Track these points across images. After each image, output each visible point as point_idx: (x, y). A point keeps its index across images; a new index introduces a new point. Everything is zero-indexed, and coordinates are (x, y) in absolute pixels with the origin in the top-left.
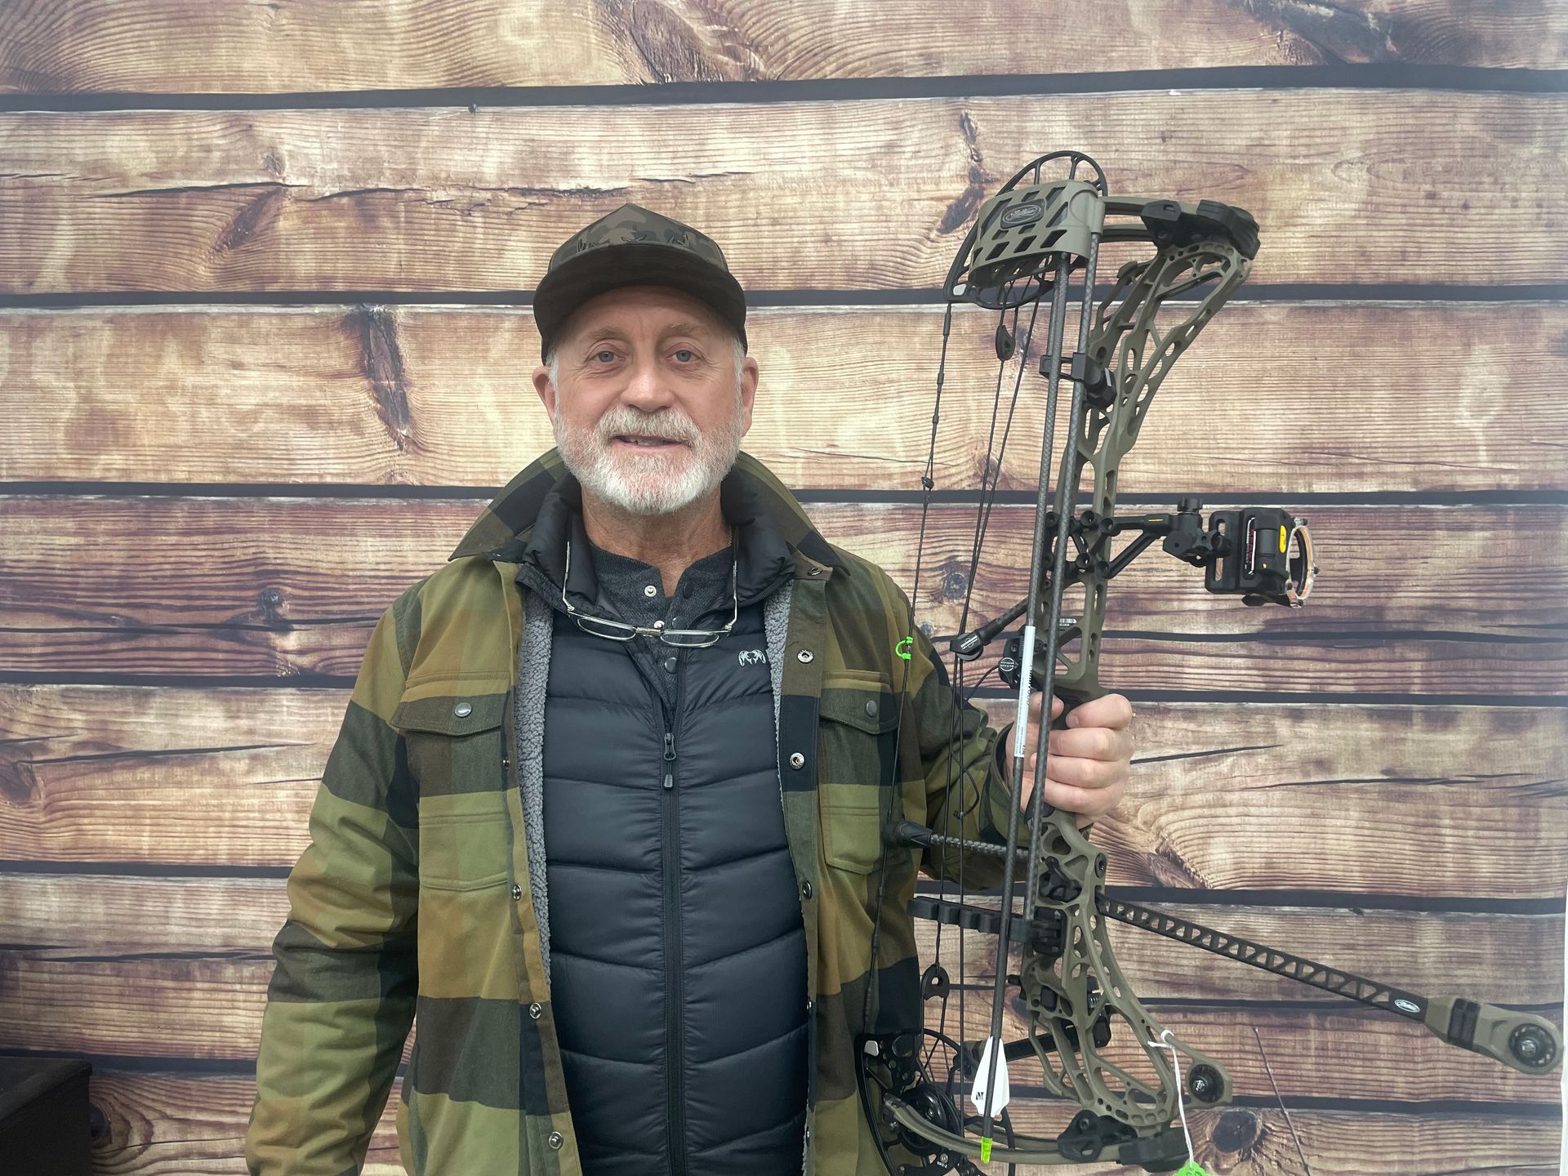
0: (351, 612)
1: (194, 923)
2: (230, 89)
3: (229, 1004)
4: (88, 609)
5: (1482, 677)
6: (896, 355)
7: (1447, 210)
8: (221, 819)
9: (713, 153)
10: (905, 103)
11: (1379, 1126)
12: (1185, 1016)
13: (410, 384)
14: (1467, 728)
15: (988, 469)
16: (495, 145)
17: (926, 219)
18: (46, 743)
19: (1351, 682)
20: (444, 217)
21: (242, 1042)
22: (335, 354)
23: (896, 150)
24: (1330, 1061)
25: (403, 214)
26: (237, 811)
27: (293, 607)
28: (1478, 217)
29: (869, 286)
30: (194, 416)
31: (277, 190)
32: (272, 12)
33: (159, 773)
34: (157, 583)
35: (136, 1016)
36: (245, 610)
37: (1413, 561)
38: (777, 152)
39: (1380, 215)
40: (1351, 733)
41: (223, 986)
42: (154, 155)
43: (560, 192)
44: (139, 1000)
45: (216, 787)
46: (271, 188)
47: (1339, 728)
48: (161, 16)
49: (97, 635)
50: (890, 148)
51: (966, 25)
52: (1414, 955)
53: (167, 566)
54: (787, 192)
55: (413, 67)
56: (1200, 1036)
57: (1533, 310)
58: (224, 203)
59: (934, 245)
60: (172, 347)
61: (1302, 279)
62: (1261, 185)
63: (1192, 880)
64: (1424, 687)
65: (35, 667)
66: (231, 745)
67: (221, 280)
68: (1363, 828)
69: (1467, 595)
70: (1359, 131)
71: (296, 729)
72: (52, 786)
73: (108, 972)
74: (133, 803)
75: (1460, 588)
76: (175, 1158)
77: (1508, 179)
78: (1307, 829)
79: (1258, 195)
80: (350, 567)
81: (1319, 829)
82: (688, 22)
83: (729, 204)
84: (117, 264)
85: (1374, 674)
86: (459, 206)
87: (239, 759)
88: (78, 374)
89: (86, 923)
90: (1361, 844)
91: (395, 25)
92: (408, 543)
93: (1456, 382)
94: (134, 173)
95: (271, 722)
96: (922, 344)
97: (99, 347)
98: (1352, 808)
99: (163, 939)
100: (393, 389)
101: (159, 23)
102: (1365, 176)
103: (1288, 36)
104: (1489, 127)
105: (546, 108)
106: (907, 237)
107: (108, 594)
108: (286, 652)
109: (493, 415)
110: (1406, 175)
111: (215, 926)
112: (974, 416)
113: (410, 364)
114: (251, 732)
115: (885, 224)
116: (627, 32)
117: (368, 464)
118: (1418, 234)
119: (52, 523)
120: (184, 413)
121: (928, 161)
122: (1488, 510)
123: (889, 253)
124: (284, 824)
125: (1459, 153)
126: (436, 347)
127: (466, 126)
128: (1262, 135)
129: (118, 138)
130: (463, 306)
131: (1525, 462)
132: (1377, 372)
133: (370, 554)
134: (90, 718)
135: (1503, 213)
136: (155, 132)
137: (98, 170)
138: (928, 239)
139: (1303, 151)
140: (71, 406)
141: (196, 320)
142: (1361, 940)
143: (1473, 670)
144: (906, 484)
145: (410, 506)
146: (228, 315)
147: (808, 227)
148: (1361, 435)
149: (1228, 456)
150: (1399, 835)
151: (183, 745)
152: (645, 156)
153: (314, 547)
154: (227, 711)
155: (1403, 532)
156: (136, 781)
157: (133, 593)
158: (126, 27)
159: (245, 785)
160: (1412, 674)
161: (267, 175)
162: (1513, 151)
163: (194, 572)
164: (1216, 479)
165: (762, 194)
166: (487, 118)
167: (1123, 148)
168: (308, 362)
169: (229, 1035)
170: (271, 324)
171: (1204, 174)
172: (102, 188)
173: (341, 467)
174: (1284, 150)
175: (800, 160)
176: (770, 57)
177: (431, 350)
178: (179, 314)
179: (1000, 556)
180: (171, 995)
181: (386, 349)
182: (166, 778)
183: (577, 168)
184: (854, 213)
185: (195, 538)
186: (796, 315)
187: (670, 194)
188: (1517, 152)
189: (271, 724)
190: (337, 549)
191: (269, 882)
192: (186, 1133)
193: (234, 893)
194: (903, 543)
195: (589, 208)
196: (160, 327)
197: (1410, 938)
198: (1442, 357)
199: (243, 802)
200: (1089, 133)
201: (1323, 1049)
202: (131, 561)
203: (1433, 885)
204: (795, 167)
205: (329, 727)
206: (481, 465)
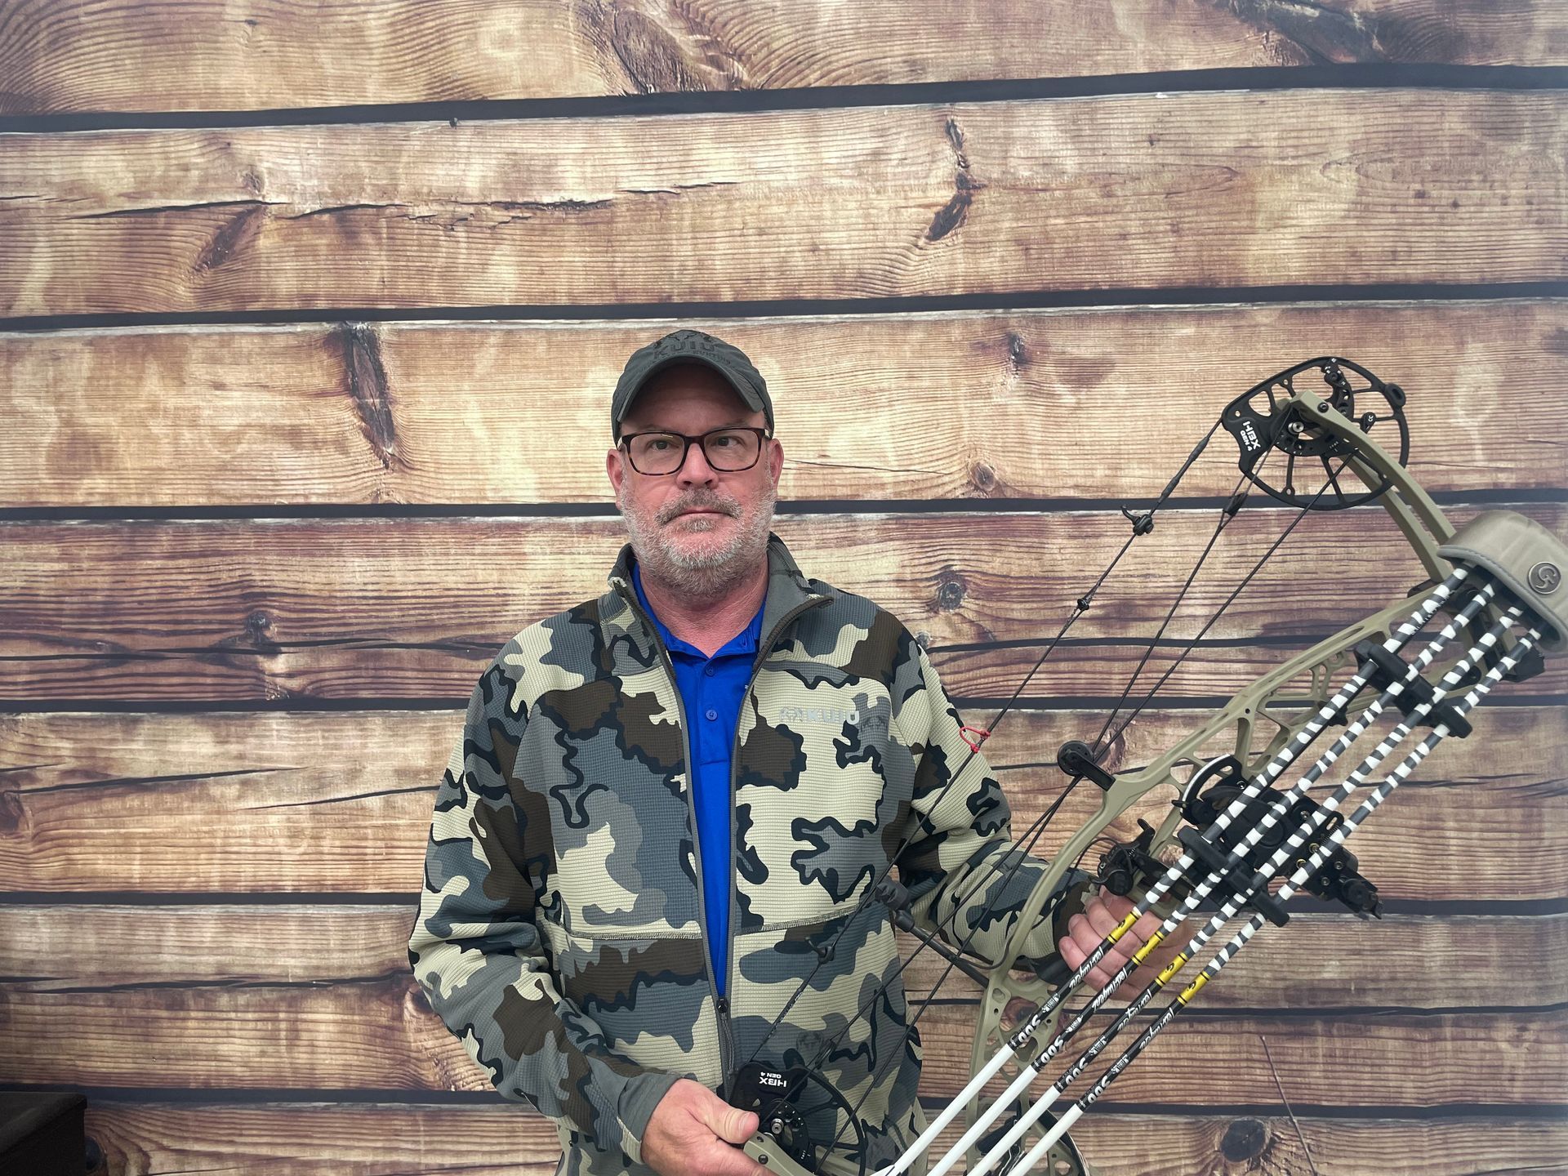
0: (339, 634)
1: (187, 952)
2: (207, 107)
3: (225, 1033)
4: (73, 635)
6: (886, 363)
7: (1437, 209)
8: (212, 846)
9: (697, 163)
10: (890, 111)
11: (1388, 1133)
12: (1191, 1026)
13: (394, 402)
15: (982, 476)
16: (476, 160)
17: (914, 226)
18: (33, 772)
20: (427, 232)
21: (238, 1071)
22: (318, 373)
24: (1338, 1068)
25: (385, 230)
26: (229, 837)
27: (281, 630)
28: (1468, 215)
29: (858, 295)
30: (176, 439)
31: (257, 208)
32: (249, 29)
33: (149, 800)
34: (143, 607)
35: (130, 1046)
36: (232, 633)
37: (1411, 562)
38: (762, 162)
39: (1370, 215)
41: (218, 1015)
42: (131, 174)
43: (543, 205)
44: (134, 1030)
45: (208, 813)
46: (250, 207)
48: (136, 35)
49: (84, 661)
50: (876, 155)
51: (951, 31)
52: (1420, 959)
53: (153, 591)
55: (392, 81)
56: (1206, 1045)
57: (1526, 307)
58: (204, 222)
59: (923, 252)
60: (153, 368)
61: (1293, 280)
62: (1250, 187)
65: (20, 695)
66: (220, 771)
67: (201, 300)
68: (1366, 832)
70: (1347, 131)
71: (286, 753)
72: (41, 816)
73: (101, 1003)
74: (122, 831)
77: (1497, 177)
79: (1248, 196)
80: (337, 588)
82: (670, 32)
83: (715, 215)
84: (96, 285)
86: (441, 221)
87: (229, 785)
88: (59, 398)
89: (78, 953)
90: (1365, 848)
91: (373, 39)
92: (396, 563)
93: (1450, 380)
94: (112, 193)
95: (261, 746)
96: (913, 352)
97: (80, 370)
99: (156, 968)
100: (378, 407)
101: (134, 42)
102: (1354, 176)
103: (1275, 37)
104: (1477, 125)
105: (527, 121)
106: (896, 244)
107: (94, 620)
108: (274, 675)
109: (480, 432)
110: (1395, 174)
111: (208, 954)
112: (966, 424)
113: (395, 381)
114: (241, 757)
115: (872, 232)
116: (609, 43)
117: (354, 483)
118: (1409, 234)
119: (35, 549)
120: (167, 436)
121: (914, 168)
122: (1485, 509)
123: (877, 261)
124: (277, 849)
125: (1447, 151)
126: (420, 364)
127: (447, 140)
128: (1250, 137)
129: (94, 158)
130: (448, 322)
131: (1520, 460)
133: (358, 574)
134: (78, 746)
135: (1493, 210)
136: (134, 151)
137: (74, 191)
138: (916, 246)
139: (1291, 152)
140: (53, 430)
141: (177, 341)
142: (1367, 945)
144: (899, 493)
145: (397, 526)
146: (209, 335)
147: (794, 236)
149: (1223, 459)
150: (1403, 838)
151: (172, 771)
152: (629, 167)
153: (301, 569)
154: (217, 736)
156: (125, 809)
157: (118, 619)
158: (101, 46)
159: (236, 811)
161: (246, 193)
162: (1501, 148)
163: (180, 596)
164: (1211, 483)
165: (748, 204)
166: (468, 132)
167: (1110, 152)
168: (291, 382)
169: (225, 1064)
170: (253, 343)
171: (1193, 177)
172: (80, 209)
173: (326, 486)
174: (1272, 152)
175: (785, 169)
176: (753, 66)
177: (416, 367)
178: (159, 335)
179: (996, 564)
180: (165, 1025)
181: (370, 365)
182: (156, 805)
183: (561, 181)
184: (841, 221)
185: (180, 561)
186: (785, 325)
187: (655, 206)
188: (1506, 149)
189: (261, 749)
190: (324, 569)
191: (262, 909)
192: (183, 1164)
193: (227, 921)
194: (897, 553)
195: (573, 221)
196: (140, 349)
197: (1416, 942)
198: (1435, 356)
199: (234, 828)
200: (1076, 138)
201: (1331, 1056)
202: (117, 586)
203: (1438, 888)
204: (781, 177)
205: (320, 751)
206: (469, 482)
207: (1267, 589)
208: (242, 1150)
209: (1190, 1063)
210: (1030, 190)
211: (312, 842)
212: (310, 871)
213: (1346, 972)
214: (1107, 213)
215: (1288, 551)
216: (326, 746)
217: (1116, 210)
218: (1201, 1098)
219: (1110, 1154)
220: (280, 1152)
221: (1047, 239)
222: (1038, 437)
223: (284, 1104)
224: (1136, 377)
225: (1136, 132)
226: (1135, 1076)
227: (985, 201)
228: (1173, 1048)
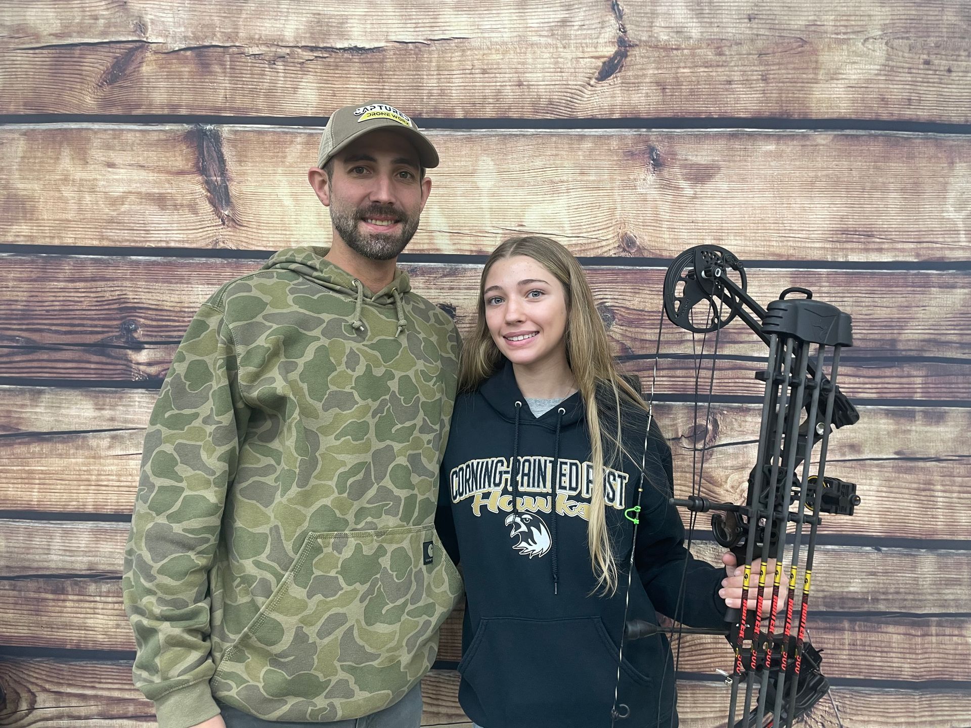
1: (68, 554)
3: (92, 611)
5: (963, 388)
6: (566, 164)
7: (937, 73)
8: (88, 480)
9: (443, 24)
11: (891, 698)
13: (231, 180)
14: (953, 423)
15: (628, 242)
16: (292, 17)
17: (588, 71)
19: (874, 391)
20: (257, 65)
21: (100, 638)
22: (179, 158)
23: (568, 24)
24: (858, 653)
25: (229, 63)
26: (101, 475)
27: (145, 333)
28: (957, 78)
29: (549, 116)
30: (80, 200)
31: (142, 45)
33: (46, 447)
34: (49, 314)
35: (25, 619)
36: (111, 334)
37: (916, 309)
38: (486, 25)
39: (894, 74)
40: (874, 426)
41: (87, 598)
42: (59, 21)
43: (337, 49)
44: (29, 607)
45: (86, 458)
46: (138, 44)
47: (866, 423)
49: (6, 350)
50: (564, 23)
52: (916, 579)
53: (57, 303)
54: (493, 51)
58: (106, 54)
59: (593, 88)
60: (66, 152)
61: (842, 115)
62: (815, 52)
64: (924, 394)
66: (98, 428)
67: (101, 106)
68: (881, 491)
69: (952, 332)
70: (879, 17)
71: (144, 417)
73: (7, 587)
74: (27, 468)
75: (948, 327)
76: (51, 719)
79: (813, 58)
80: (186, 305)
83: (453, 59)
84: (31, 95)
85: (889, 386)
86: (267, 58)
87: (103, 439)
90: (880, 502)
93: (944, 187)
94: (45, 33)
95: (127, 413)
96: (584, 156)
97: (16, 152)
98: (875, 478)
99: (46, 564)
100: (219, 183)
102: (884, 47)
104: (965, 18)
106: (575, 83)
107: (15, 322)
108: (139, 364)
109: (288, 202)
110: (911, 48)
111: (83, 556)
112: (619, 206)
113: (231, 165)
114: (112, 419)
115: (559, 74)
117: (201, 234)
118: (919, 88)
120: (74, 198)
121: (589, 32)
122: (966, 274)
123: (562, 94)
125: (945, 34)
126: (249, 154)
127: (274, 4)
128: (816, 18)
129: (34, 10)
130: (269, 126)
132: (892, 180)
133: (200, 296)
136: (61, 6)
137: (20, 31)
138: (589, 84)
139: (843, 30)
141: (83, 134)
142: (880, 569)
143: (957, 383)
145: (229, 264)
146: (105, 130)
147: (507, 75)
148: (881, 223)
149: (792, 235)
150: (906, 496)
151: (64, 428)
152: (396, 26)
153: (161, 291)
154: (96, 404)
155: (909, 289)
156: (29, 453)
157: (31, 321)
159: (107, 457)
160: (916, 386)
161: (135, 36)
163: (76, 307)
164: (783, 251)
165: (476, 52)
167: (721, 25)
168: (161, 164)
169: (91, 632)
170: (136, 137)
171: (777, 44)
172: (23, 43)
173: (182, 236)
174: (830, 29)
175: (502, 30)
177: (246, 156)
178: (72, 129)
179: (634, 302)
180: (50, 604)
181: (215, 154)
182: (51, 451)
183: (349, 33)
184: (539, 66)
185: (78, 284)
186: (498, 135)
187: (413, 52)
190: (177, 292)
191: (122, 525)
192: (60, 702)
193: (96, 532)
195: (357, 60)
196: (59, 139)
197: (914, 568)
198: (934, 171)
199: (105, 468)
200: (699, 14)
201: (854, 645)
202: (32, 299)
203: (929, 531)
204: (499, 35)
206: (279, 236)
208: (100, 693)
210: (667, 49)
213: (866, 587)
214: (718, 66)
217: (725, 64)
219: (702, 709)
220: (127, 695)
221: (678, 82)
222: (666, 216)
224: (735, 178)
225: (739, 12)
226: (720, 655)
227: (636, 55)
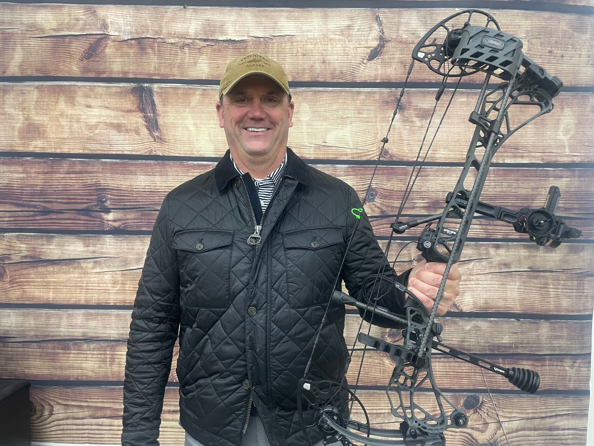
0: (135, 205)
1: (71, 327)
3: (85, 359)
4: (27, 203)
6: (350, 107)
7: (556, 58)
8: (81, 286)
9: (279, 27)
10: (355, 10)
11: (525, 400)
12: (454, 360)
13: (159, 115)
14: (560, 252)
15: (385, 152)
16: (193, 22)
17: (363, 55)
18: (10, 256)
19: (517, 234)
20: (173, 49)
21: (90, 374)
22: (129, 103)
25: (157, 48)
26: (88, 283)
27: (111, 203)
28: (567, 61)
29: (340, 81)
30: (71, 127)
31: (106, 37)
33: (57, 268)
34: (56, 193)
35: (46, 364)
36: (92, 204)
37: (541, 189)
38: (305, 28)
39: (532, 58)
40: (517, 253)
41: (82, 352)
42: (56, 21)
43: (219, 40)
44: (48, 358)
45: (80, 274)
46: (103, 36)
47: (513, 252)
49: (32, 213)
50: (349, 27)
52: (538, 336)
53: (60, 186)
56: (459, 367)
57: (586, 96)
58: (84, 41)
59: (365, 65)
60: (62, 99)
63: (458, 309)
65: (5, 226)
66: (86, 257)
67: (82, 72)
68: (521, 289)
69: (560, 202)
70: (524, 27)
71: (112, 251)
72: (12, 274)
73: (35, 347)
74: (46, 280)
76: (62, 420)
77: (578, 47)
78: (501, 289)
80: (134, 187)
81: (505, 289)
83: (286, 47)
84: (40, 65)
86: (179, 45)
87: (89, 263)
89: (26, 328)
90: (520, 295)
92: (158, 178)
93: (558, 122)
94: (47, 28)
95: (102, 248)
96: (360, 103)
97: (32, 98)
98: (517, 282)
99: (58, 333)
100: (152, 117)
102: (527, 44)
104: (571, 27)
105: (214, 7)
106: (355, 62)
107: (36, 197)
108: (108, 221)
109: (192, 128)
110: (542, 44)
111: (79, 328)
112: (379, 132)
113: (159, 107)
114: (94, 252)
115: (346, 57)
117: (142, 147)
118: (545, 66)
119: (13, 168)
120: (67, 125)
121: (363, 33)
122: (569, 170)
123: (348, 68)
124: (107, 288)
125: (561, 36)
126: (169, 101)
127: (182, 13)
129: (41, 14)
130: (181, 85)
131: (582, 152)
133: (142, 182)
135: (576, 59)
136: (57, 12)
137: (32, 27)
138: (363, 63)
140: (21, 121)
141: (72, 88)
142: (519, 330)
144: (353, 158)
145: (159, 164)
146: (85, 86)
147: (317, 57)
148: (523, 142)
150: (534, 291)
151: (66, 257)
152: (253, 27)
153: (120, 179)
154: (84, 244)
155: (538, 178)
156: (47, 271)
157: (46, 197)
159: (91, 273)
161: (102, 31)
162: (579, 36)
163: (71, 189)
165: (299, 44)
166: (191, 11)
168: (118, 106)
169: (85, 371)
170: (103, 90)
172: (34, 34)
173: (131, 147)
175: (314, 31)
177: (168, 102)
178: (65, 85)
179: (388, 186)
180: (61, 356)
181: (149, 101)
182: (60, 270)
183: (227, 31)
184: (335, 52)
185: (72, 175)
186: (312, 91)
187: (263, 43)
188: (581, 36)
189: (102, 249)
190: (129, 180)
191: (101, 311)
192: (67, 410)
193: (86, 315)
194: (351, 180)
195: (231, 47)
196: (57, 91)
197: (537, 330)
199: (91, 280)
200: (425, 23)
202: (45, 184)
203: (546, 310)
204: (312, 34)
205: (126, 250)
206: (187, 148)
207: (488, 198)
208: (90, 404)
209: (453, 373)
210: (406, 43)
211: (122, 285)
212: (121, 297)
213: (511, 340)
215: (497, 184)
216: (128, 249)
218: (457, 386)
220: (106, 405)
222: (406, 138)
223: (108, 387)
227: (389, 46)
228: (447, 368)
